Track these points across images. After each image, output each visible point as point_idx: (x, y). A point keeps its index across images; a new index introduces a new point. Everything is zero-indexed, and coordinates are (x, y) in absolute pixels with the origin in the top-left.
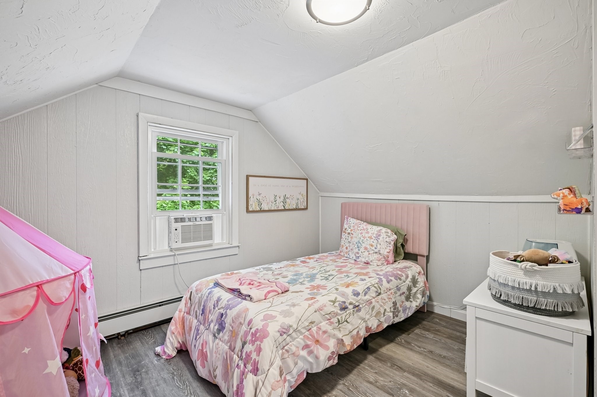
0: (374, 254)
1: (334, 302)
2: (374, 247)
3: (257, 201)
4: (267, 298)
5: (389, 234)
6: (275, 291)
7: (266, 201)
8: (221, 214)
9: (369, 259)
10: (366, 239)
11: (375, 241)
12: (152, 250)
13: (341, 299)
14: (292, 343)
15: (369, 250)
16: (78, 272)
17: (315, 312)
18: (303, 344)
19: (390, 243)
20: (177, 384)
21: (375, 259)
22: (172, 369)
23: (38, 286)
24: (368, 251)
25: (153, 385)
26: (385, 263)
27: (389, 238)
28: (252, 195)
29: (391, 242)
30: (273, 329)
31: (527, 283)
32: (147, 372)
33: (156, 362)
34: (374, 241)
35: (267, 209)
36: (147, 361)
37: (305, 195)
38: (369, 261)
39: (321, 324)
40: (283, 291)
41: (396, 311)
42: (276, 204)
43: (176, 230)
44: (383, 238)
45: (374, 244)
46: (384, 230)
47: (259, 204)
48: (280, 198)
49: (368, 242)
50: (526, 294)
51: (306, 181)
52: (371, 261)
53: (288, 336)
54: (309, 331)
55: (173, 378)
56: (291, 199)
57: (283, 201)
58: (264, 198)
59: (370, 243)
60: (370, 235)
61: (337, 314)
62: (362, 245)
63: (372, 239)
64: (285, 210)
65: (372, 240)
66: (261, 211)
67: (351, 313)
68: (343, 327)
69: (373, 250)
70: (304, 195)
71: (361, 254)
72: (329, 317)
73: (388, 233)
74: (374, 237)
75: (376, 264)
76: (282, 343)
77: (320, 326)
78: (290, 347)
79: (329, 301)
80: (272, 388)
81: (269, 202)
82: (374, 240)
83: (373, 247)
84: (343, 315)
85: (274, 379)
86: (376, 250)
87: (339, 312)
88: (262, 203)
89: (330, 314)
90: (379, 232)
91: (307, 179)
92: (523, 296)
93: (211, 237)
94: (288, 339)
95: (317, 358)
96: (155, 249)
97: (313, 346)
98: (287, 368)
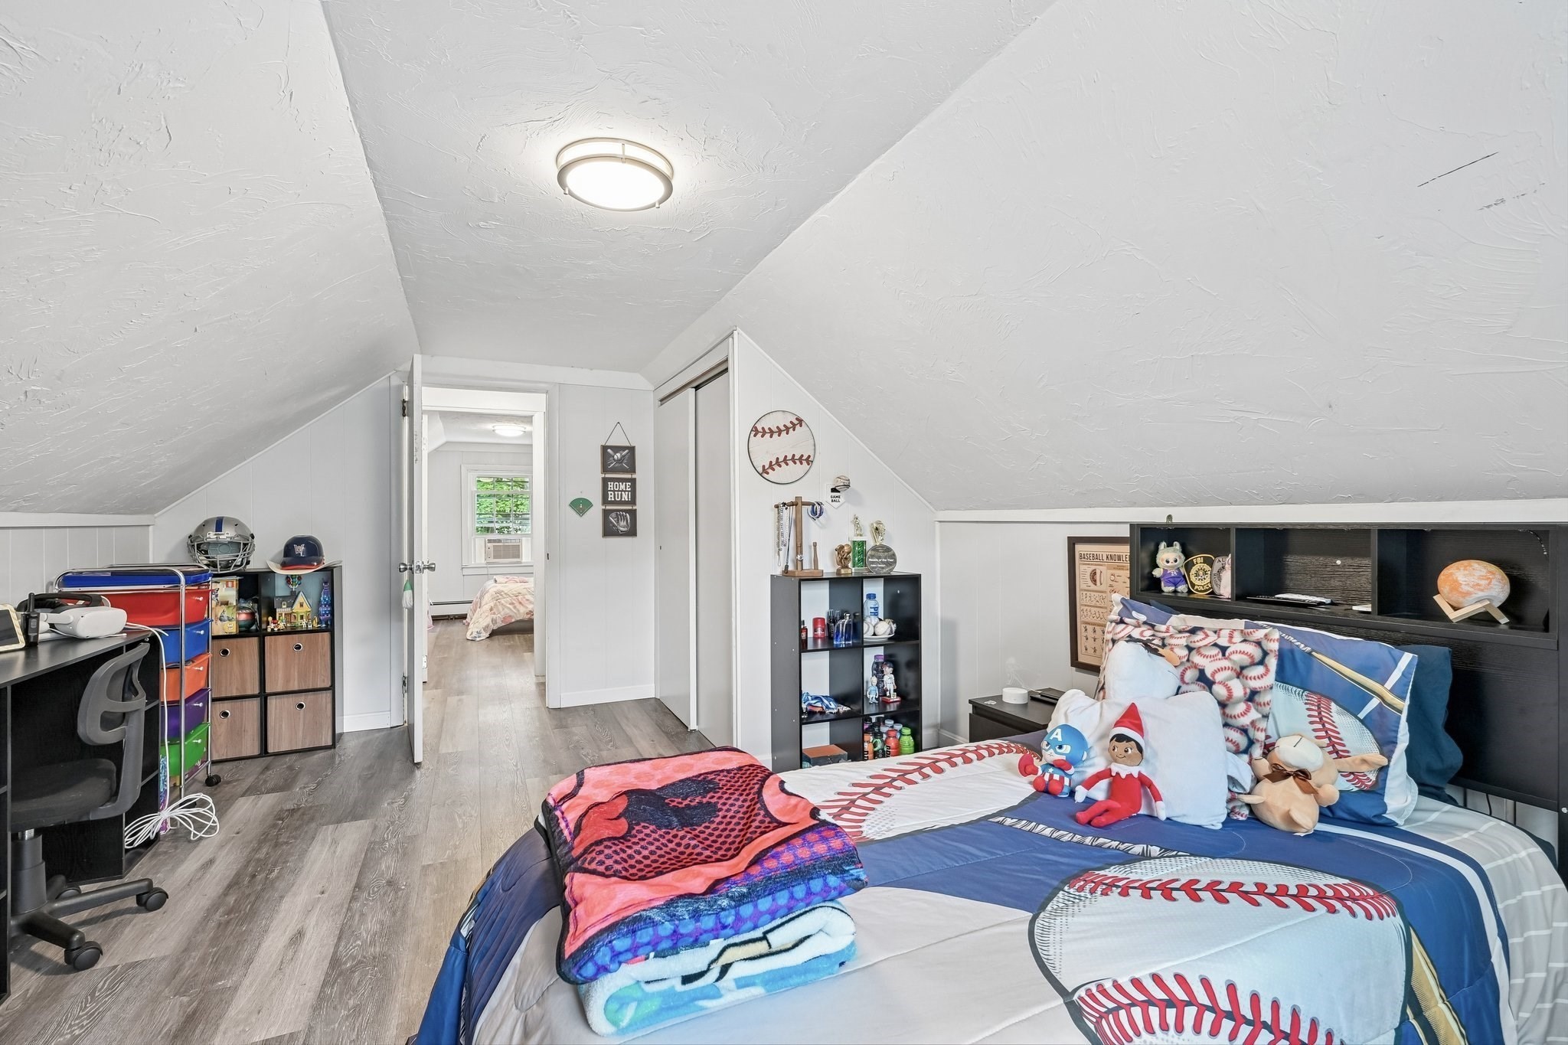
12: (473, 562)
43: (489, 548)
93: (518, 556)
94: (500, 597)
95: (518, 611)
96: (475, 561)
97: (517, 604)
98: (498, 610)
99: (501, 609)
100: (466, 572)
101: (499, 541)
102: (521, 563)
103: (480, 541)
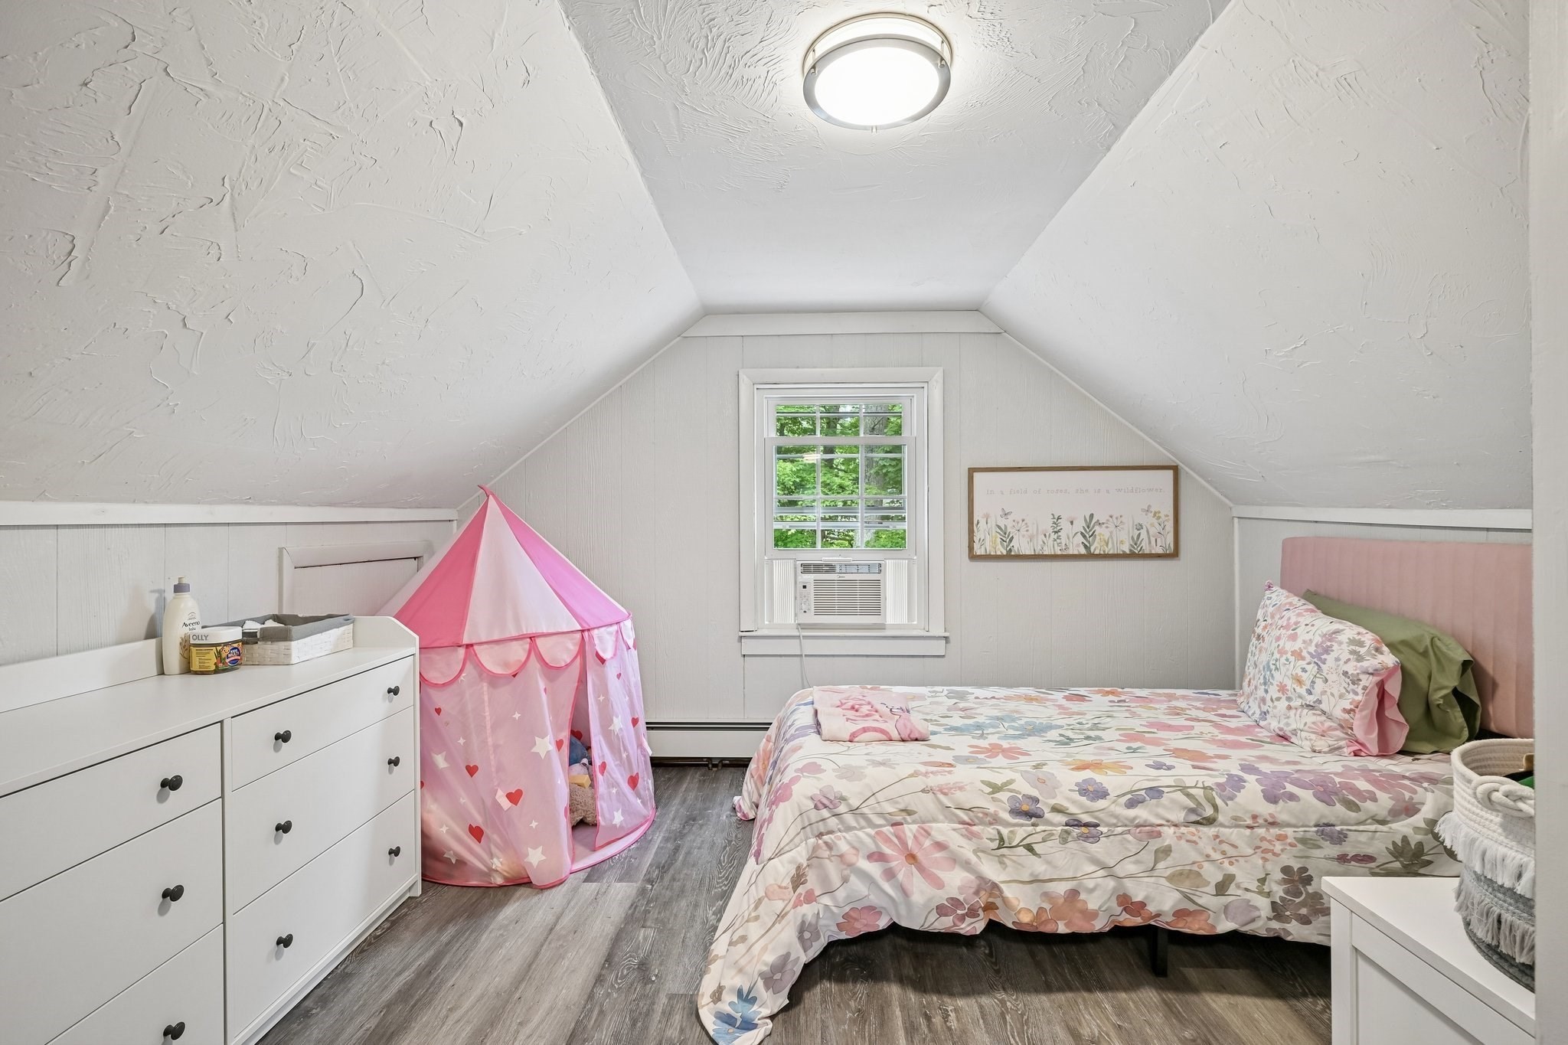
0: (1306, 711)
1: (996, 789)
2: (1304, 688)
3: (1000, 531)
4: (856, 739)
5: (1363, 651)
6: (882, 731)
7: (1027, 531)
8: (907, 561)
9: (1288, 724)
10: (1284, 657)
11: (1312, 669)
12: (766, 623)
13: (1025, 788)
14: (844, 834)
15: (1289, 693)
16: (589, 630)
17: (923, 791)
18: (873, 848)
19: (1356, 681)
20: (722, 858)
21: (1306, 728)
22: (734, 835)
23: (530, 638)
24: (1289, 699)
25: (695, 844)
26: (1345, 750)
27: (1355, 663)
28: (983, 518)
29: (1363, 677)
30: (804, 789)
31: (1508, 861)
32: (701, 826)
33: (725, 817)
34: (1309, 668)
35: (1029, 552)
36: (715, 812)
37: (1167, 516)
38: (1288, 730)
39: (934, 825)
40: (905, 736)
41: (1297, 900)
42: (1058, 541)
43: (805, 587)
44: (1337, 659)
45: (1304, 679)
46: (1349, 631)
47: (1005, 539)
48: (1072, 523)
49: (1288, 670)
50: (1511, 908)
51: (1170, 473)
52: (1295, 732)
53: (833, 816)
54: (894, 827)
55: (725, 848)
56: (1112, 528)
57: (1082, 533)
58: (1019, 525)
59: (1294, 673)
60: (1298, 645)
61: (995, 820)
62: (1272, 676)
63: (1303, 659)
64: (1090, 556)
65: (1302, 663)
66: (1011, 557)
67: (1053, 835)
68: (1014, 858)
69: (1300, 697)
70: (1161, 515)
71: (1271, 704)
72: (971, 820)
73: (1361, 644)
74: (1309, 653)
75: (1308, 743)
76: (816, 824)
77: (931, 828)
78: (835, 841)
79: (983, 782)
80: (766, 893)
81: (1035, 533)
82: (1309, 663)
83: (1301, 687)
84: (1022, 830)
85: (775, 880)
86: (1310, 699)
87: (1006, 816)
88: (1012, 537)
89: (969, 810)
90: (1330, 641)
91: (1175, 469)
92: (1503, 912)
93: (877, 609)
94: (833, 822)
95: (905, 893)
96: (771, 620)
97: (898, 862)
98: (825, 879)
99: (836, 881)
100: (749, 647)
101: (830, 568)
102: (882, 627)
103: (783, 569)
